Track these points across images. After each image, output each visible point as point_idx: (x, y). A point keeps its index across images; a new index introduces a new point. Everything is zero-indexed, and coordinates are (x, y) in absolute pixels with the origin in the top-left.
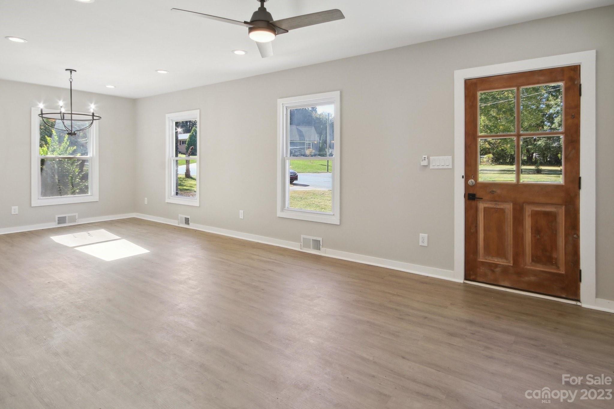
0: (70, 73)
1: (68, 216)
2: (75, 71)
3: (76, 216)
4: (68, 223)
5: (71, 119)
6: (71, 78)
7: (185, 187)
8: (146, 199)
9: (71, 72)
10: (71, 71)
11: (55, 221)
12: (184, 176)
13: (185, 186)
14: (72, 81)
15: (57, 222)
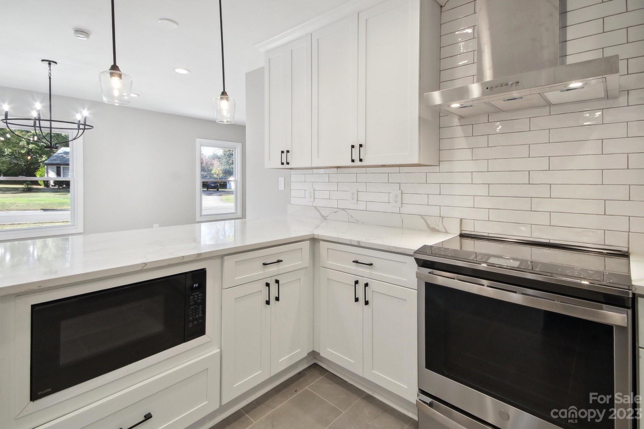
0: (48, 65)
2: (56, 63)
5: (49, 127)
6: (50, 73)
10: (50, 63)
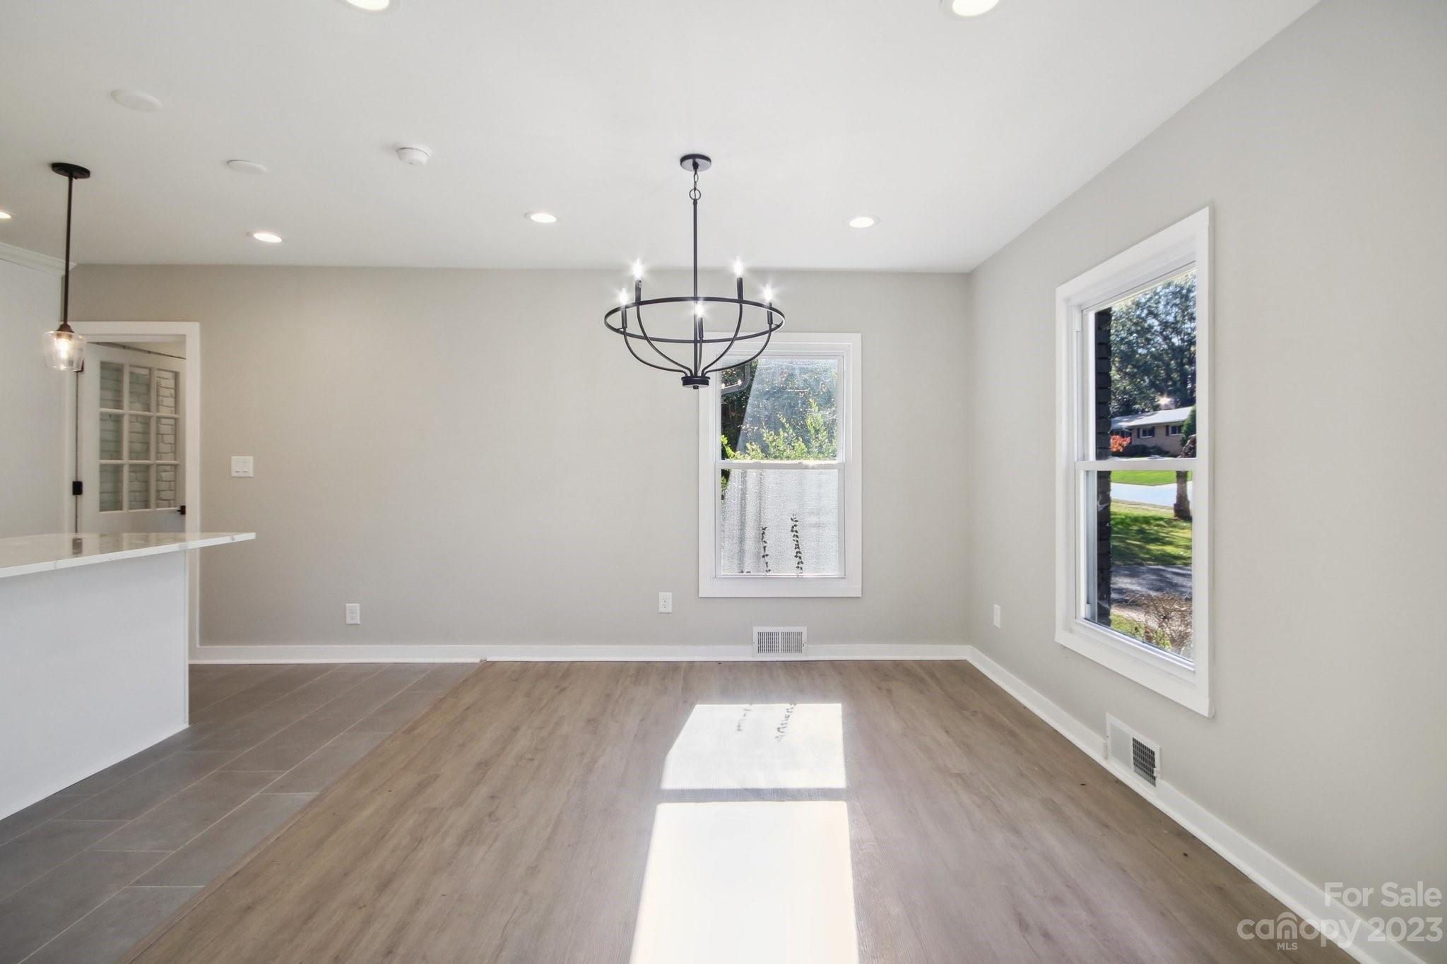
0: (693, 170)
1: (783, 634)
2: (706, 157)
3: (801, 634)
4: (783, 651)
6: (695, 189)
7: (1170, 549)
8: (997, 607)
9: (696, 166)
10: (695, 160)
11: (752, 643)
12: (1170, 514)
13: (1170, 543)
14: (697, 198)
15: (756, 645)
